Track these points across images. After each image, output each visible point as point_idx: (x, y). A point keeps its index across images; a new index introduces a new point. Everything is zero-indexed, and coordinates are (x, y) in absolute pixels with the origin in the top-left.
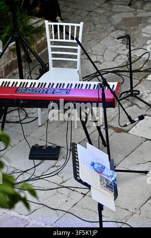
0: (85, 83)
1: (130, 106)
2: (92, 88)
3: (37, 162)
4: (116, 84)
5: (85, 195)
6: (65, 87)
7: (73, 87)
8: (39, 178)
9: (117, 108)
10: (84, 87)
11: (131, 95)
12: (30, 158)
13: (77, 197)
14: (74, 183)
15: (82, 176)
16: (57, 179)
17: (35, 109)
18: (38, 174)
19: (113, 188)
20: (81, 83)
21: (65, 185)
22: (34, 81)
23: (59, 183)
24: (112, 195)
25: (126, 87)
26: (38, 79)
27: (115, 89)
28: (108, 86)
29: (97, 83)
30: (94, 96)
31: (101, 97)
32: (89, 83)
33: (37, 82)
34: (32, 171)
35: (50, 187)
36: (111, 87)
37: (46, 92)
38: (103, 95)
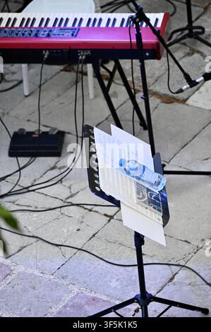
0: (105, 16)
1: (189, 54)
2: (118, 25)
3: (23, 161)
4: (161, 16)
5: (111, 217)
6: (70, 25)
7: (84, 24)
8: (27, 190)
9: (164, 59)
10: (103, 24)
11: (189, 36)
12: (11, 154)
13: (97, 221)
14: (90, 198)
15: (104, 185)
16: (60, 191)
17: (16, 65)
18: (25, 182)
19: (161, 204)
20: (99, 16)
21: (75, 200)
22: (12, 15)
23: (64, 197)
24: (158, 216)
25: (180, 22)
26: (20, 11)
27: (159, 25)
28: (148, 21)
29: (126, 16)
30: (123, 39)
31: (134, 40)
32: (112, 16)
33: (19, 16)
34: (15, 178)
35: (48, 206)
36: (153, 23)
37: (36, 35)
38: (139, 36)
